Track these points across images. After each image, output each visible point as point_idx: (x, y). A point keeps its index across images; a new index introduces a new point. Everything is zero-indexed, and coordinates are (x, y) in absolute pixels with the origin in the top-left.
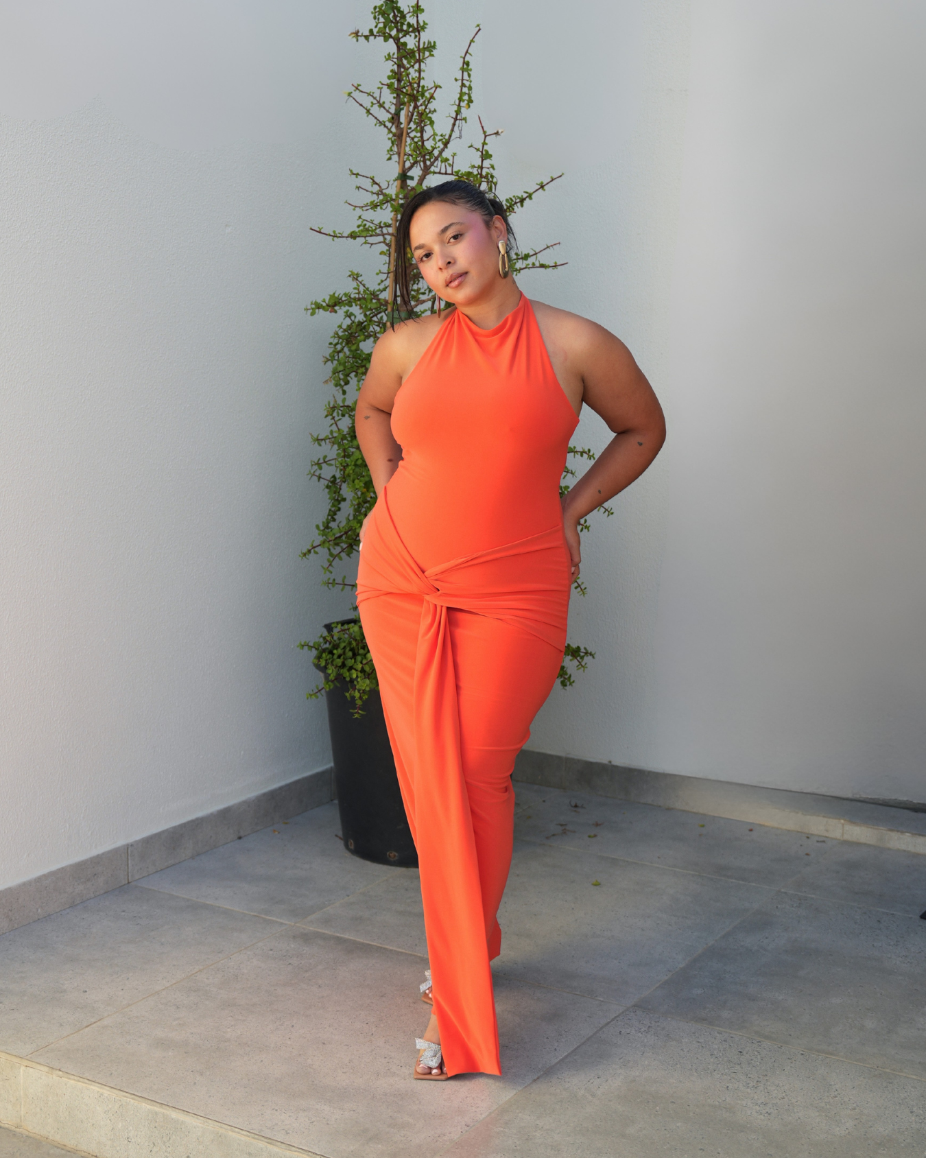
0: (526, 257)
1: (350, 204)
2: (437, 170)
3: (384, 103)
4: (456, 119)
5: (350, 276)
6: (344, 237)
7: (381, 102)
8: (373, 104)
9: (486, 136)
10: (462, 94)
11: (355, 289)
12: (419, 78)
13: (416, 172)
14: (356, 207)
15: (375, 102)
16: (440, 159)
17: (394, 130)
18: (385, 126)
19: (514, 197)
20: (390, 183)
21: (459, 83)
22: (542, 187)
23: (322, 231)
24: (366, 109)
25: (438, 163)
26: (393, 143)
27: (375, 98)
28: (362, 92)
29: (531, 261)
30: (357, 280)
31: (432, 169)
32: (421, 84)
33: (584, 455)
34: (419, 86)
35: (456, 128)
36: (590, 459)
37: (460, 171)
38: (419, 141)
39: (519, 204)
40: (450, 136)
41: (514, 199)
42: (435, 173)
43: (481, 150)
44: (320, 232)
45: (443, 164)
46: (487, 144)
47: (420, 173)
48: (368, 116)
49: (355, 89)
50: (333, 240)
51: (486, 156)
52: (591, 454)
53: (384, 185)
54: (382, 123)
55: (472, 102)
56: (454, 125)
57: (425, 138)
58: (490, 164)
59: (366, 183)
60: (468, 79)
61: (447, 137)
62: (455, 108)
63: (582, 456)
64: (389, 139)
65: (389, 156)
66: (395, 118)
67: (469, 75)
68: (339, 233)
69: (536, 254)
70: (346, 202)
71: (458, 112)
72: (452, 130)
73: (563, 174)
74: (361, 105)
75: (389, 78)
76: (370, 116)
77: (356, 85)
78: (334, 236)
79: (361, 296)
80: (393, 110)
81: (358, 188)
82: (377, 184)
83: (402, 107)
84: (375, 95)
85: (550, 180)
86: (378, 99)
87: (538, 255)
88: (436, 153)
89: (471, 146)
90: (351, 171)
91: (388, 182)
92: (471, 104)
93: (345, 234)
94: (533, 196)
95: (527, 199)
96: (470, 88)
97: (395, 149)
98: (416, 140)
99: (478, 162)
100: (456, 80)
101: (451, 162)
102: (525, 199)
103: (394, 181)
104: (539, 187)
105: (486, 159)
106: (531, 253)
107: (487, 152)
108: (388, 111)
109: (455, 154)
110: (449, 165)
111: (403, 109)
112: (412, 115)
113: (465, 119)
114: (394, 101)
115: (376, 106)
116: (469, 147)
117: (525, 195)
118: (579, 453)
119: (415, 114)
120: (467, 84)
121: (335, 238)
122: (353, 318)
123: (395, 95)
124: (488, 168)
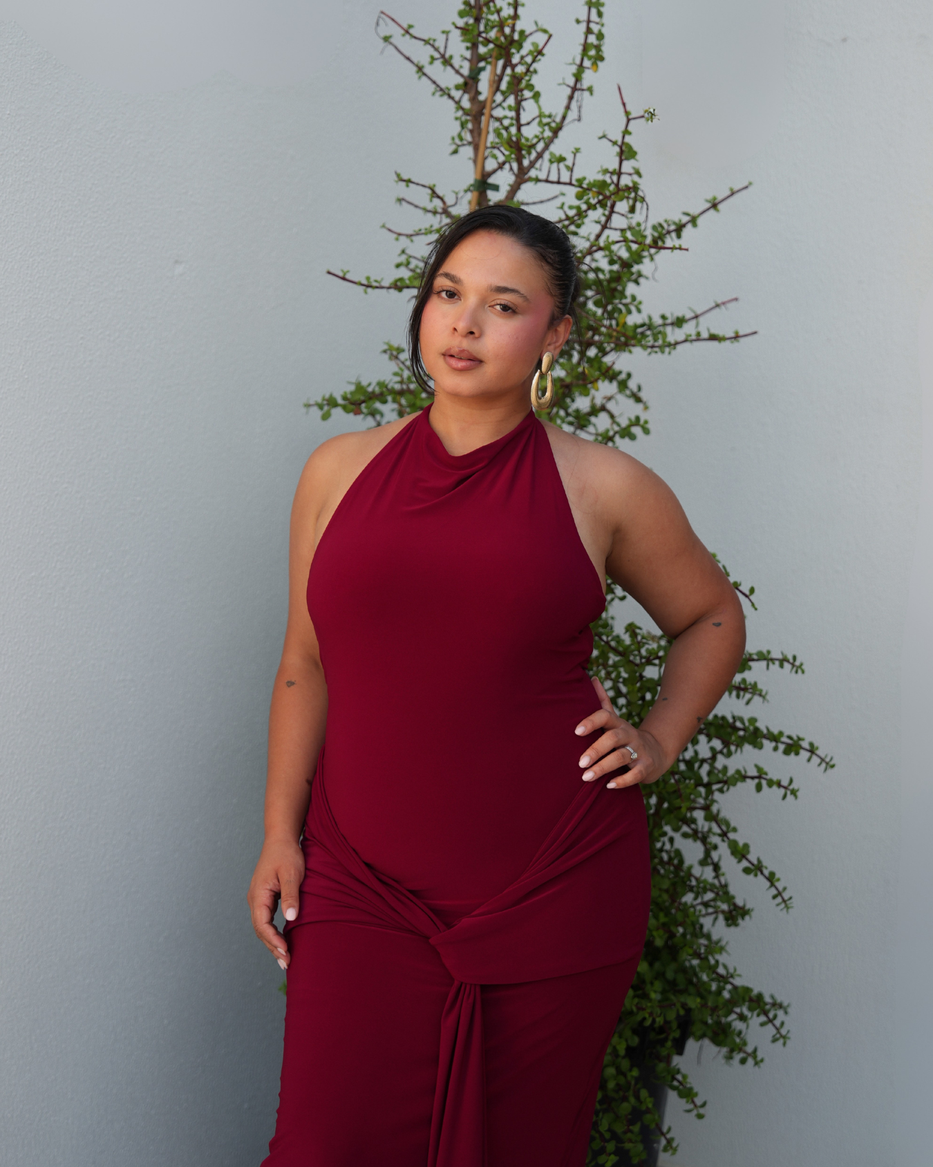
0: (679, 322)
1: (390, 230)
2: (543, 176)
3: (451, 57)
4: (574, 89)
5: (385, 352)
6: (382, 287)
7: (447, 56)
8: (433, 59)
9: (629, 120)
10: (586, 47)
11: (396, 374)
12: (515, 17)
13: (504, 179)
14: (400, 234)
15: (437, 55)
16: (547, 156)
17: (466, 104)
18: (450, 97)
19: (666, 221)
20: (460, 196)
21: (583, 27)
22: (714, 206)
23: (348, 277)
24: (417, 66)
25: (545, 163)
26: (463, 125)
27: (437, 49)
28: (415, 38)
29: (689, 328)
30: (397, 358)
31: (533, 173)
32: (518, 28)
33: (786, 664)
34: (513, 30)
35: (574, 105)
36: (797, 672)
37: (584, 179)
38: (512, 125)
39: (674, 235)
40: (564, 118)
41: (665, 225)
42: (537, 180)
43: (619, 143)
44: (344, 279)
45: (555, 166)
46: (630, 133)
47: (511, 179)
48: (420, 78)
49: (403, 32)
50: (366, 292)
51: (626, 152)
52: (797, 663)
53: (450, 200)
54: (445, 92)
55: (602, 59)
56: (571, 98)
57: (523, 121)
58: (634, 168)
59: (422, 197)
60: (597, 20)
61: (558, 119)
62: (574, 69)
63: (782, 666)
64: (457, 119)
65: (454, 147)
66: (469, 85)
67: (600, 14)
68: (376, 281)
69: (696, 317)
70: (383, 226)
71: (578, 77)
72: (568, 108)
73: (750, 184)
74: (408, 59)
75: (462, 14)
76: (424, 78)
77: (405, 26)
78: (369, 286)
79: (405, 387)
80: (466, 71)
81: (400, 200)
82: (439, 197)
83: (482, 64)
84: (437, 44)
85: (729, 193)
86: (442, 50)
87: (701, 319)
88: (540, 146)
89: (604, 136)
90: (398, 175)
91: (457, 193)
92: (600, 64)
93: (386, 283)
94: (700, 221)
95: (689, 226)
96: (600, 36)
97: (468, 137)
98: (506, 122)
99: (613, 164)
100: (578, 22)
101: (569, 162)
102: (684, 226)
103: (466, 191)
104: (708, 205)
105: (627, 159)
106: (689, 315)
107: (630, 147)
108: (457, 72)
109: (577, 150)
110: (567, 167)
111: (483, 69)
112: (501, 79)
113: (590, 90)
114: (468, 54)
115: (438, 63)
116: (600, 138)
117: (685, 219)
118: (777, 663)
119: (506, 79)
120: (595, 28)
121: (369, 290)
122: (378, 417)
123: (469, 45)
124: (630, 174)
